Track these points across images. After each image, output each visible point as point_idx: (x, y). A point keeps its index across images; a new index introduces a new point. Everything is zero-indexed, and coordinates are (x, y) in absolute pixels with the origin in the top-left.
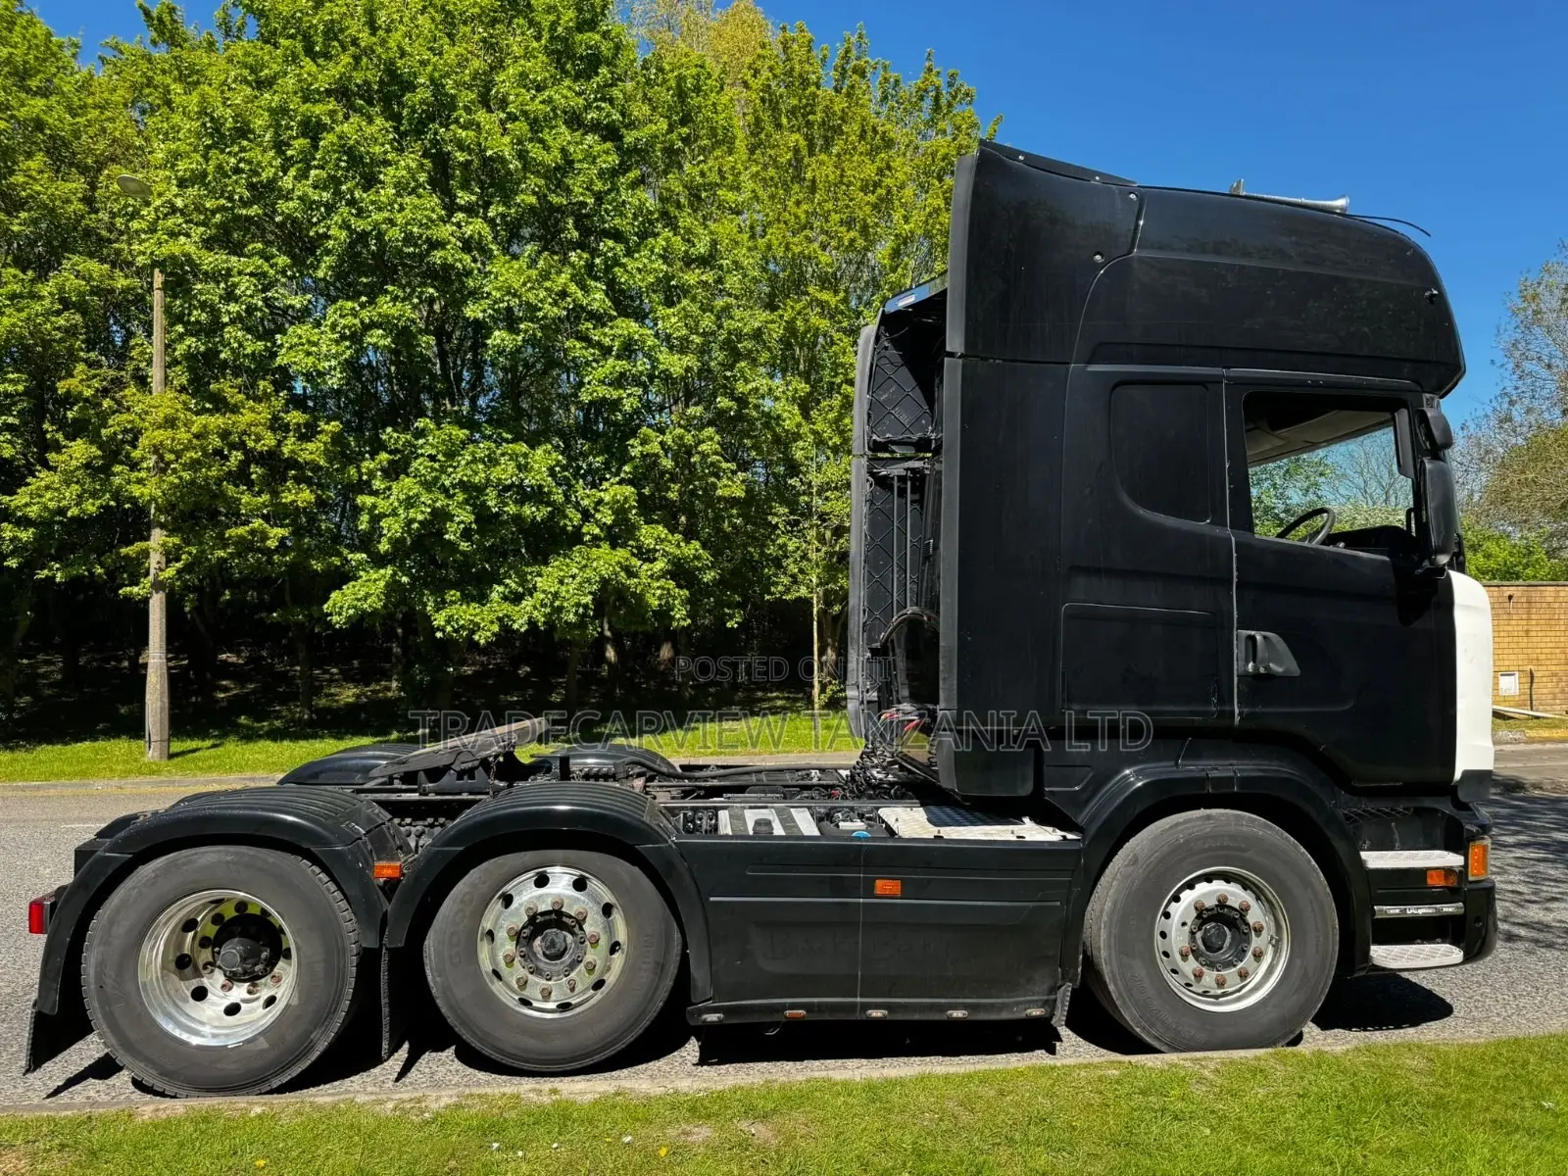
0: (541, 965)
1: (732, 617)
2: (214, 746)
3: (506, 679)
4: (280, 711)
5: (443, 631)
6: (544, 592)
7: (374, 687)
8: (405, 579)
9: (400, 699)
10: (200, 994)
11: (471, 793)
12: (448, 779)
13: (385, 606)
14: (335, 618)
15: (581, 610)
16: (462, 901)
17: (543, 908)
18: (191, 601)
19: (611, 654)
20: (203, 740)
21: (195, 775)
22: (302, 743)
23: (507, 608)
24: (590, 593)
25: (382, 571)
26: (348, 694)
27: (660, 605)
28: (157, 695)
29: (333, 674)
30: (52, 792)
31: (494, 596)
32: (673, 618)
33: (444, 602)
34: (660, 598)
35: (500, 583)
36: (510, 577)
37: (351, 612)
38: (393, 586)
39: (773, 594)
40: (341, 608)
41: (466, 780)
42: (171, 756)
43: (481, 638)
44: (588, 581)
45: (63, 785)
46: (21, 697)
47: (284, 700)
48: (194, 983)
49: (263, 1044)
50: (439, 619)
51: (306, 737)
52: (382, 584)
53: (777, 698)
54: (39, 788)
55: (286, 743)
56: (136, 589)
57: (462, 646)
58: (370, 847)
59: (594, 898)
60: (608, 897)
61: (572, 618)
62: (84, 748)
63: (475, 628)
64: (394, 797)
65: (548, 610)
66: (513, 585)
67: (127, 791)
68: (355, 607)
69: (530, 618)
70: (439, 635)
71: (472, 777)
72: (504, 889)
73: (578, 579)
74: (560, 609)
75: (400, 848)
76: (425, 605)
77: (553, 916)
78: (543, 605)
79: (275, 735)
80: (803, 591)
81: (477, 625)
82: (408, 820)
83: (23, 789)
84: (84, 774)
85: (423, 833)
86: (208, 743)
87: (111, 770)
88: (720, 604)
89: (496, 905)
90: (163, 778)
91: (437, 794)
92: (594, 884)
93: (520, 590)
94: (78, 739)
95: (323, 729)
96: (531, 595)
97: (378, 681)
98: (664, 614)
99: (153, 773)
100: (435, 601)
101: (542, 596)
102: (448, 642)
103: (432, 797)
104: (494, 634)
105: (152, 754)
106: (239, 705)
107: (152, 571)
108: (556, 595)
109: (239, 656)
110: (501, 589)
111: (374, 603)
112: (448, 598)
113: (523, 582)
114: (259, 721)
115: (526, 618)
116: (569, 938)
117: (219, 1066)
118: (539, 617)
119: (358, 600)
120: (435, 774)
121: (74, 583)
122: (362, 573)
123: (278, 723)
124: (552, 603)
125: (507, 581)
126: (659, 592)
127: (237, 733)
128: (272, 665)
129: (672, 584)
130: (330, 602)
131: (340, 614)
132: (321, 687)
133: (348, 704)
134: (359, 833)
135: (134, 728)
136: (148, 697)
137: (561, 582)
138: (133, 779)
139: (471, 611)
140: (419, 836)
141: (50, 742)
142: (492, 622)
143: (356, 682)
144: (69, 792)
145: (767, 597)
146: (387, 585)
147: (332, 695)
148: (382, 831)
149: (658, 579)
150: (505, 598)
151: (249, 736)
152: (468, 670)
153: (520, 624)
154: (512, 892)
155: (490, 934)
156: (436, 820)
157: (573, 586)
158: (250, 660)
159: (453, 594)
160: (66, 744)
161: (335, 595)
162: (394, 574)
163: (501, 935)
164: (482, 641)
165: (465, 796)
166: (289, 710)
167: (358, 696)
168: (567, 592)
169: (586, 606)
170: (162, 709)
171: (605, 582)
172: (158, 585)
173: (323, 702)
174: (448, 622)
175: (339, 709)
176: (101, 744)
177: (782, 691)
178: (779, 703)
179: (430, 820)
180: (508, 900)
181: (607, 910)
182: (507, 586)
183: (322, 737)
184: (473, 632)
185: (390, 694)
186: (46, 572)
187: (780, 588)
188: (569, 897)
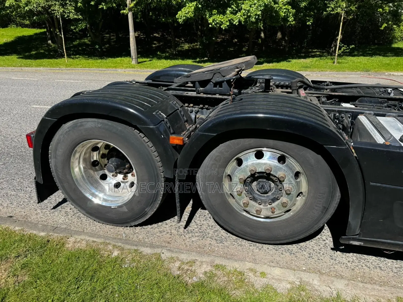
0: (256, 196)
1: (309, 21)
2: (150, 60)
3: (230, 43)
4: (168, 51)
5: (212, 24)
6: (245, 10)
7: (193, 44)
8: (200, 6)
9: (199, 48)
10: (104, 177)
11: (220, 95)
12: (210, 87)
13: (194, 16)
14: (180, 20)
15: (257, 17)
16: (215, 160)
17: (259, 170)
18: (140, 15)
19: (262, 35)
20: (148, 59)
21: (143, 69)
22: (173, 61)
23: (232, 16)
24: (260, 10)
25: (193, 3)
26: (186, 46)
27: (285, 16)
28: (133, 45)
29: (182, 40)
30: (108, 72)
31: (228, 12)
32: (288, 21)
33: (212, 14)
34: (285, 13)
35: (230, 7)
36: (233, 5)
37: (184, 18)
38: (196, 9)
39: (327, 11)
40: (181, 16)
41: (218, 88)
42: (139, 63)
43: (223, 27)
44: (260, 6)
45: (111, 70)
46: (106, 45)
47: (170, 47)
48: (101, 173)
49: (125, 209)
50: (210, 20)
51: (174, 59)
52: (193, 8)
53: (316, 52)
54: (105, 70)
55: (169, 60)
56: (125, 11)
57: (217, 30)
58: (168, 125)
59: (290, 168)
60: (298, 168)
61: (253, 20)
62: (118, 59)
63: (222, 23)
64: (185, 94)
65: (246, 17)
66: (234, 8)
67: (126, 73)
68: (185, 16)
69: (239, 20)
70: (210, 26)
71: (221, 86)
72: (237, 156)
73: (257, 5)
74: (250, 16)
75: (187, 121)
76: (206, 15)
77: (265, 174)
78: (244, 15)
79: (166, 58)
80: (339, 10)
81: (222, 22)
82: (192, 105)
83: (101, 70)
84: (115, 67)
85: (198, 111)
86: (149, 59)
87: (123, 66)
88: (305, 16)
89: (234, 163)
90: (136, 70)
91: (204, 93)
92: (290, 161)
93: (237, 9)
94: (118, 57)
95: (179, 57)
96: (240, 12)
97: (194, 43)
98: (285, 19)
99: (132, 68)
100: (209, 14)
101: (244, 11)
102: (213, 28)
103: (202, 95)
104: (228, 26)
105: (134, 62)
106: (158, 49)
107: (128, 5)
108: (249, 11)
109: (159, 35)
110: (230, 9)
111: (191, 15)
112: (213, 13)
113: (237, 7)
114: (163, 53)
115: (238, 20)
116: (273, 185)
117: (108, 215)
118: (242, 19)
119: (186, 14)
120: (204, 83)
121: (109, 8)
122: (187, 4)
123: (167, 54)
124: (247, 14)
125: (232, 6)
126: (285, 10)
127: (156, 57)
128: (167, 37)
129: (290, 7)
130: (178, 15)
131: (181, 19)
132: (179, 44)
133: (186, 49)
134: (163, 116)
135: (128, 54)
136: (131, 45)
137: (251, 6)
138: (128, 69)
139: (220, 17)
140: (196, 113)
141: (111, 58)
142: (227, 22)
143: (188, 43)
144: (112, 72)
145: (325, 13)
146: (195, 9)
147: (183, 46)
148: (178, 114)
149: (285, 5)
150: (231, 13)
151: (160, 58)
152: (219, 40)
153: (236, 22)
154: (242, 158)
155: (230, 177)
156: (204, 106)
157: (254, 7)
158: (161, 36)
159: (215, 11)
160: (114, 58)
161: (179, 13)
162: (196, 4)
163: (235, 179)
164: (224, 28)
165: (217, 96)
166: (171, 50)
167: (189, 47)
168: (253, 10)
169: (259, 15)
170: (135, 48)
171: (266, 6)
172: (130, 10)
173: (180, 49)
174: (213, 21)
175: (184, 51)
176: (123, 58)
177: (318, 49)
178: (318, 53)
179: (201, 106)
180: (240, 162)
181: (297, 175)
182: (232, 8)
183: (178, 59)
184: (221, 25)
185: (198, 47)
186: (101, 6)
187: (330, 9)
188: (276, 167)
